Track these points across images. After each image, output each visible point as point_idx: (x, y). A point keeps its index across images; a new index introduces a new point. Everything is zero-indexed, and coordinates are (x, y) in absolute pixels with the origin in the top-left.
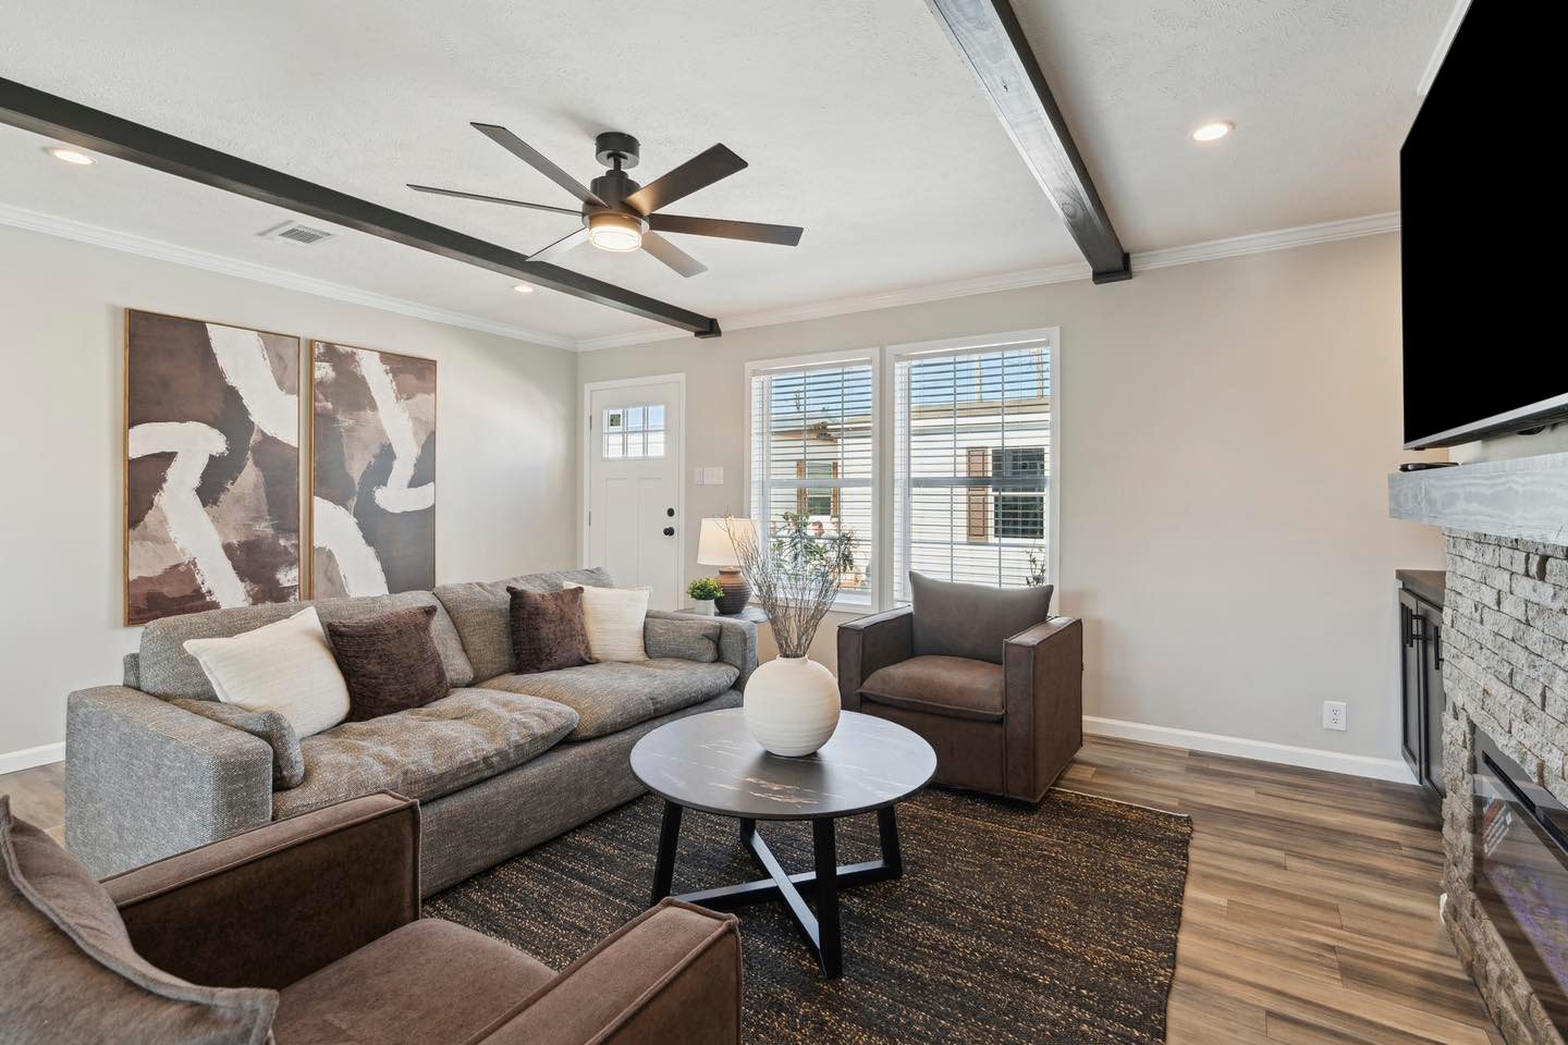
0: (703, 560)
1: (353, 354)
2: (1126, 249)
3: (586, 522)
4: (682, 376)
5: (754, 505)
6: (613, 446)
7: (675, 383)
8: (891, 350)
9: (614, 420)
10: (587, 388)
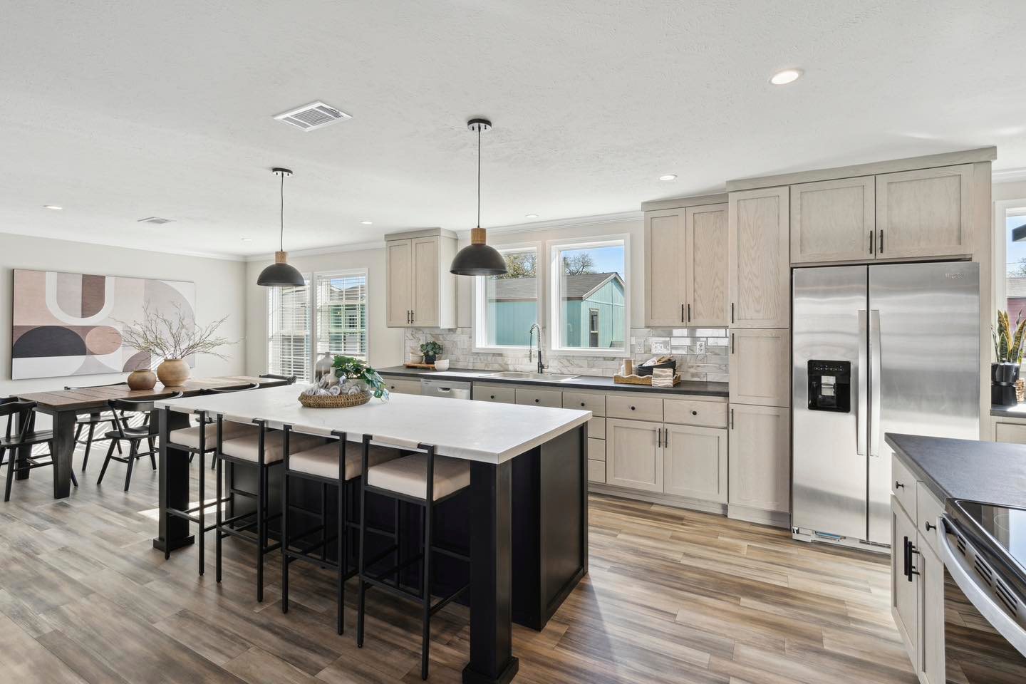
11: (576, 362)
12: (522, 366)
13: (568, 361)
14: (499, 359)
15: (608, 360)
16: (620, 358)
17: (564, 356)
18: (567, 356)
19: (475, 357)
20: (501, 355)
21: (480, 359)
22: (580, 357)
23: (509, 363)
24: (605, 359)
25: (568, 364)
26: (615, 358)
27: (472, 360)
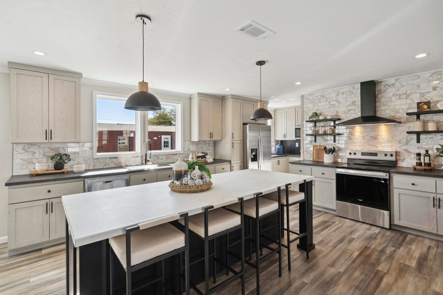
11: (160, 157)
12: (130, 163)
13: (157, 157)
14: (115, 160)
15: (174, 155)
16: (179, 154)
17: (154, 155)
18: (156, 155)
19: (96, 161)
20: (116, 158)
21: (100, 162)
22: (162, 155)
23: (122, 161)
24: (173, 154)
25: (157, 159)
26: (177, 154)
27: (92, 163)
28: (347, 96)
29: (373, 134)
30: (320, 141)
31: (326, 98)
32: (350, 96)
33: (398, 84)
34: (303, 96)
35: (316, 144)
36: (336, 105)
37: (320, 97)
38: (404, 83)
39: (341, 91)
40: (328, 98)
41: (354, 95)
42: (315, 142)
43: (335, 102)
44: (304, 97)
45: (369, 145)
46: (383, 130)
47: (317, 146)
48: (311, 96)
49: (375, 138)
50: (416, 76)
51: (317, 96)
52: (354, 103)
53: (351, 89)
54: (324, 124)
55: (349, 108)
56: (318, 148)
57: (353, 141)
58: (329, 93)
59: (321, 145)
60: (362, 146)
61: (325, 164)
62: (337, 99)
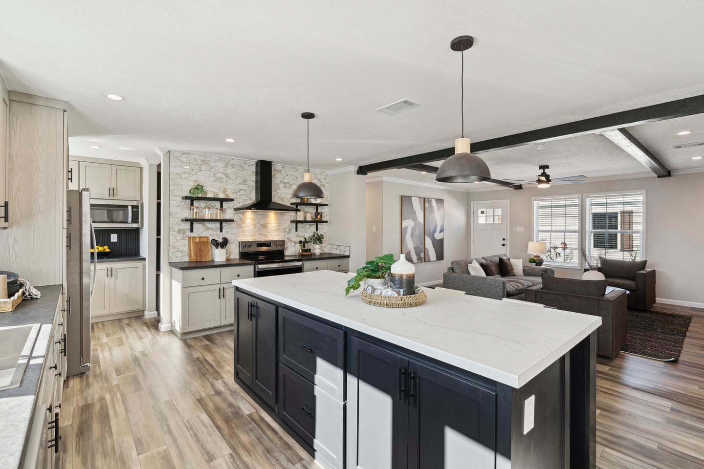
0: (529, 252)
1: (431, 200)
2: (669, 170)
3: (472, 241)
4: (508, 201)
5: (535, 238)
6: (482, 220)
7: (506, 202)
8: (585, 195)
9: (482, 212)
10: (472, 203)
28: (238, 171)
29: (262, 222)
30: (200, 230)
31: (210, 165)
32: (242, 173)
33: (284, 172)
34: (169, 151)
35: (192, 235)
36: (224, 180)
37: (200, 162)
38: (288, 173)
39: (232, 162)
40: (213, 167)
41: (245, 171)
42: (191, 232)
43: (222, 176)
44: (171, 154)
45: (260, 234)
46: (272, 218)
47: (196, 238)
48: (184, 156)
49: (265, 226)
50: (295, 168)
51: (195, 159)
52: (244, 182)
53: (243, 164)
54: (205, 204)
55: (240, 187)
56: (197, 240)
57: (244, 230)
58: (215, 160)
59: (201, 235)
60: (253, 236)
61: (216, 264)
62: (225, 172)
